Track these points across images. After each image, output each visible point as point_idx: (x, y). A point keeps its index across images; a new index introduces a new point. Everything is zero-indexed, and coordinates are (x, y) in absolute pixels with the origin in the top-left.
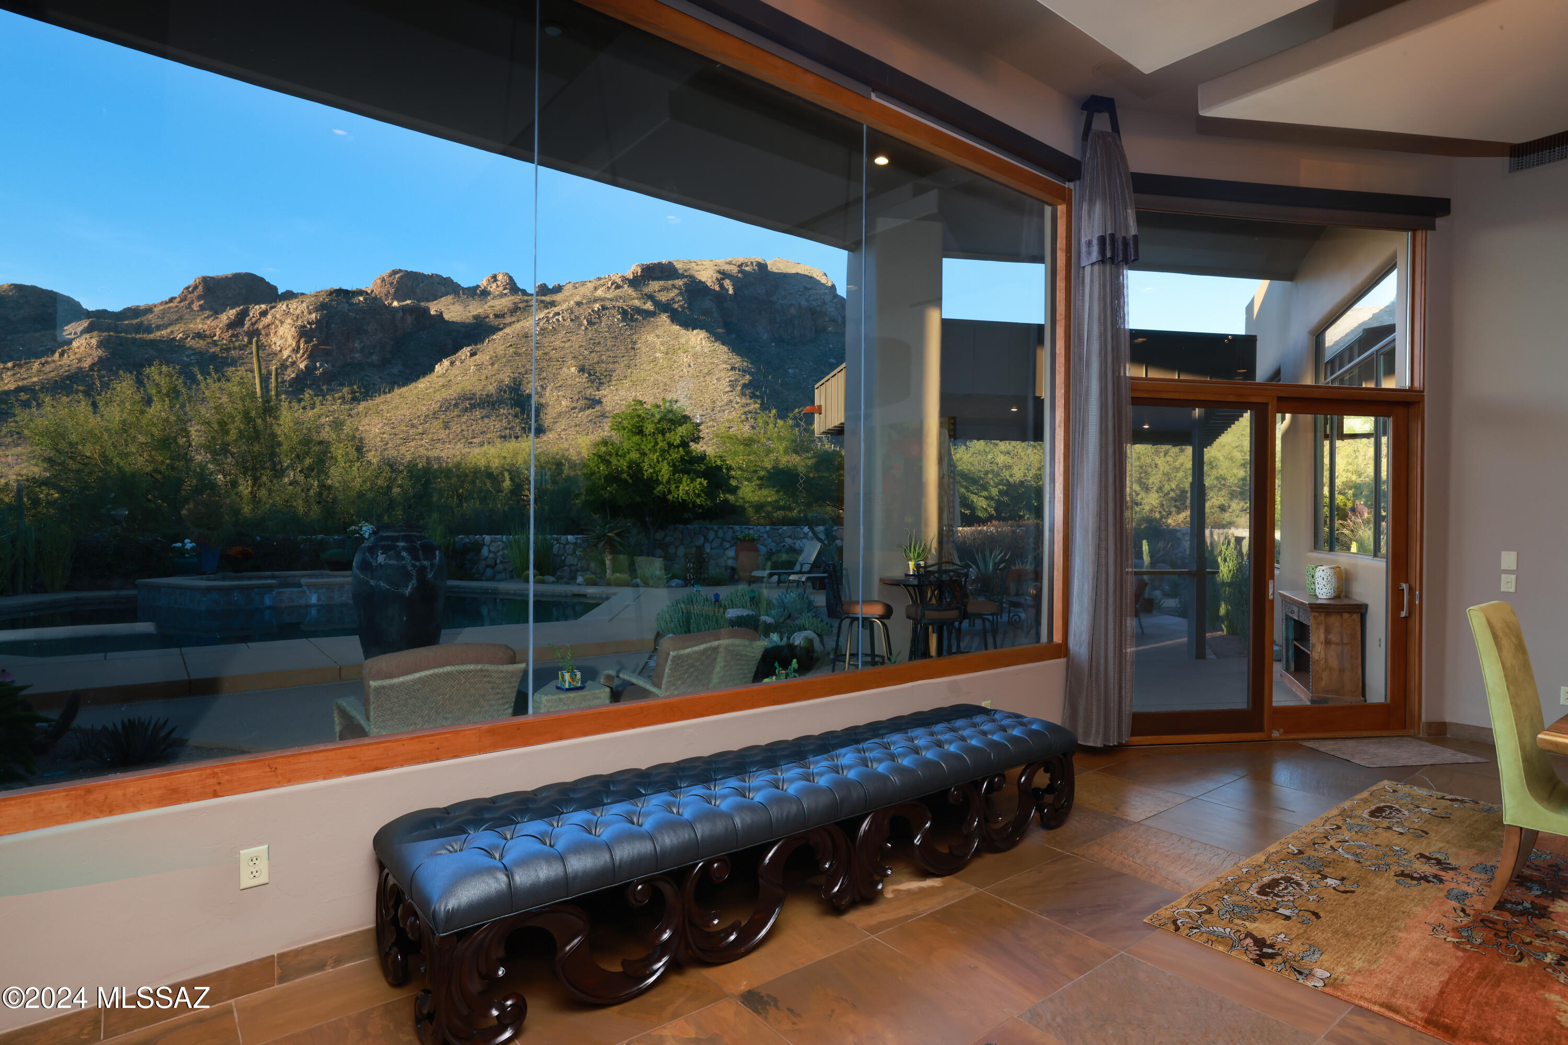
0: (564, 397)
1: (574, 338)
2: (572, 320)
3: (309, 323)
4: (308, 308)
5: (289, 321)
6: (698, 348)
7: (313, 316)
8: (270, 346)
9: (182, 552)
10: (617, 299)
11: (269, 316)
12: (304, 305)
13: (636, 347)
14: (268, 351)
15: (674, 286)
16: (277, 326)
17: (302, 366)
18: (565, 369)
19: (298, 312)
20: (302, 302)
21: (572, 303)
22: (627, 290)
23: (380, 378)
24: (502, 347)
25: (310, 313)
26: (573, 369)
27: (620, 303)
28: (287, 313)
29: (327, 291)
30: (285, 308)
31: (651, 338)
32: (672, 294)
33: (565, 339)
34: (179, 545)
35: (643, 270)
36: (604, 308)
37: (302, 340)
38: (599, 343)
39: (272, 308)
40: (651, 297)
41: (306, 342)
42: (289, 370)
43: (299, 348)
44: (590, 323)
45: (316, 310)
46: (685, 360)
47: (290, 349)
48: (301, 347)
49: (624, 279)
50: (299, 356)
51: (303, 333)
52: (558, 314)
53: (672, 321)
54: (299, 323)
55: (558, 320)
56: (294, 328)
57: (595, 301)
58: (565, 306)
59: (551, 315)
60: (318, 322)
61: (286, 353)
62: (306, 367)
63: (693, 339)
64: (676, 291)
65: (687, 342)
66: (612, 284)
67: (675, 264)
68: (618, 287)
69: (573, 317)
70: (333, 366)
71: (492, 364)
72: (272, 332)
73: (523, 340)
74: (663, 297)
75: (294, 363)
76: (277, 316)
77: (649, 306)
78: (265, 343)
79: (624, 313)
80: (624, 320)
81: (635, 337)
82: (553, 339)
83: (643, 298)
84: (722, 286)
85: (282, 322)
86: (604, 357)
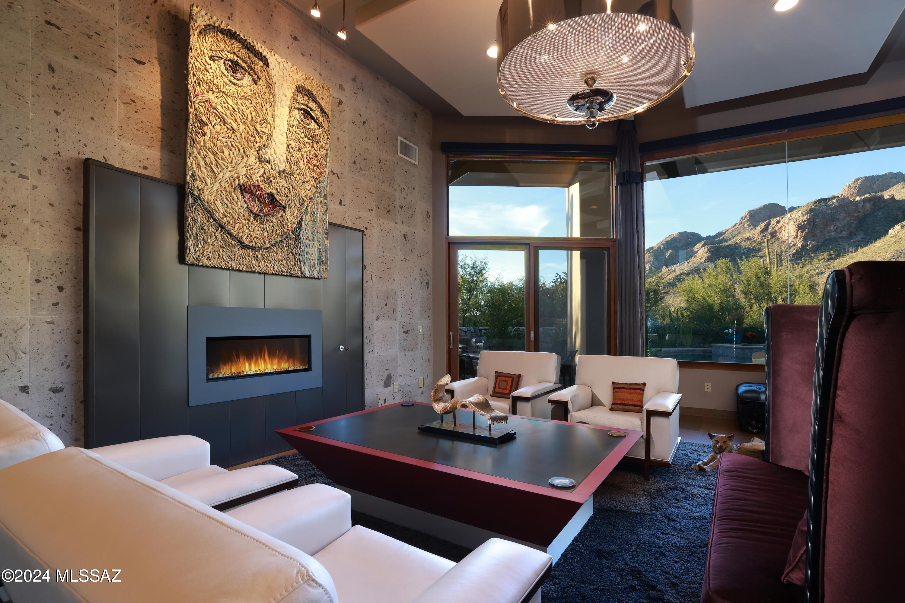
3: (803, 222)
4: (802, 213)
5: (792, 223)
7: (805, 217)
8: (782, 238)
9: (728, 334)
11: (781, 223)
12: (800, 212)
14: (781, 240)
16: (785, 227)
17: (800, 245)
19: (797, 217)
20: (799, 211)
23: (848, 244)
25: (803, 216)
28: (791, 219)
29: (813, 202)
30: (789, 217)
34: (727, 331)
37: (800, 231)
39: (782, 218)
41: (802, 232)
42: (792, 248)
43: (797, 236)
45: (807, 214)
47: (793, 237)
48: (799, 235)
50: (797, 240)
51: (800, 228)
54: (798, 222)
56: (794, 226)
60: (808, 220)
61: (790, 240)
62: (802, 245)
70: (818, 242)
72: (783, 230)
75: (795, 244)
76: (785, 222)
78: (779, 237)
85: (788, 225)
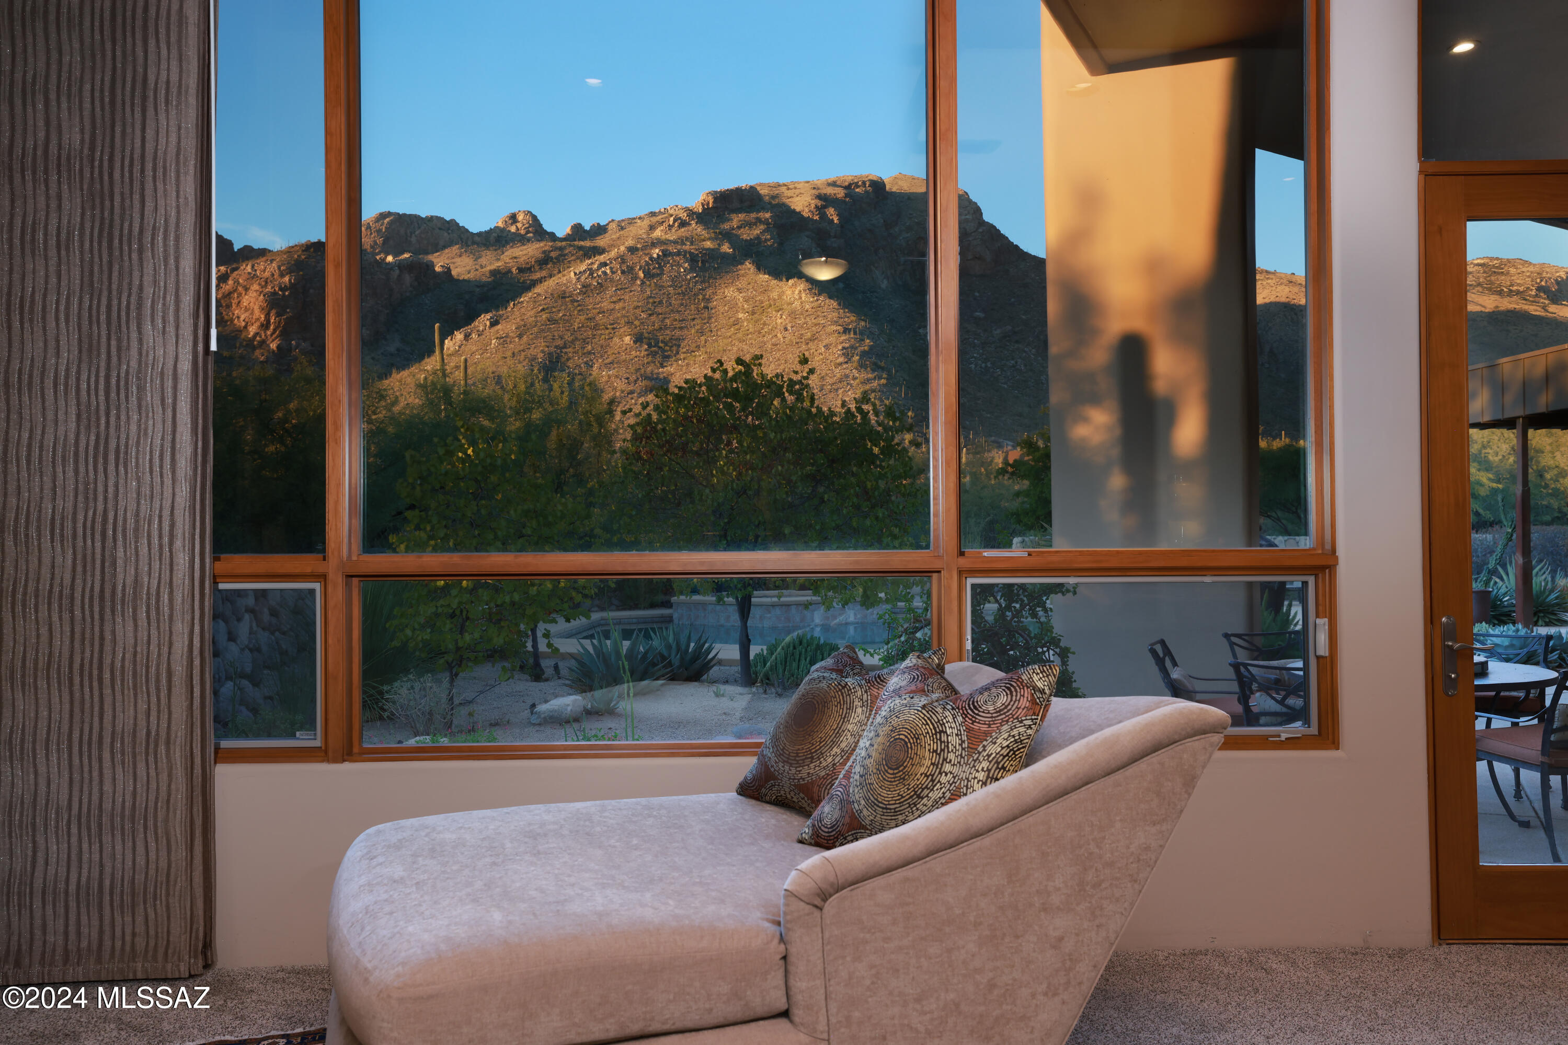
0: (617, 377)
1: (627, 297)
2: (623, 272)
3: (281, 289)
4: (279, 268)
5: (256, 287)
6: (797, 304)
7: (287, 279)
8: (232, 320)
10: (681, 241)
11: (230, 282)
12: (274, 265)
13: (710, 305)
15: (759, 220)
16: (240, 295)
17: (273, 346)
18: (616, 340)
19: (267, 274)
20: (272, 261)
21: (622, 248)
22: (696, 228)
23: (373, 359)
24: (532, 313)
25: (282, 275)
26: (627, 339)
27: (687, 247)
28: (253, 277)
29: (302, 245)
30: (250, 270)
31: (730, 292)
32: (757, 231)
33: (614, 299)
35: (716, 200)
36: (666, 254)
37: (273, 311)
38: (661, 302)
39: (234, 270)
40: (727, 236)
41: (278, 315)
42: (257, 352)
43: (268, 321)
44: (648, 275)
45: (290, 271)
46: (779, 321)
47: (258, 324)
48: (272, 321)
49: (691, 213)
50: (269, 333)
51: (274, 302)
52: (605, 264)
53: (759, 269)
54: (269, 289)
55: (605, 273)
56: (262, 297)
57: (654, 245)
58: (613, 253)
59: (595, 266)
60: (292, 286)
61: (252, 330)
62: (278, 347)
63: (789, 292)
64: (762, 227)
65: (780, 296)
66: (675, 221)
67: (759, 188)
68: (683, 224)
69: (624, 268)
70: (312, 346)
71: (520, 336)
72: (234, 302)
73: (560, 302)
74: (747, 234)
75: (263, 342)
76: (241, 281)
77: (726, 248)
78: (226, 317)
79: (693, 259)
80: (692, 269)
81: (709, 292)
82: (599, 298)
83: (716, 239)
84: (823, 216)
85: (247, 289)
86: (668, 321)
